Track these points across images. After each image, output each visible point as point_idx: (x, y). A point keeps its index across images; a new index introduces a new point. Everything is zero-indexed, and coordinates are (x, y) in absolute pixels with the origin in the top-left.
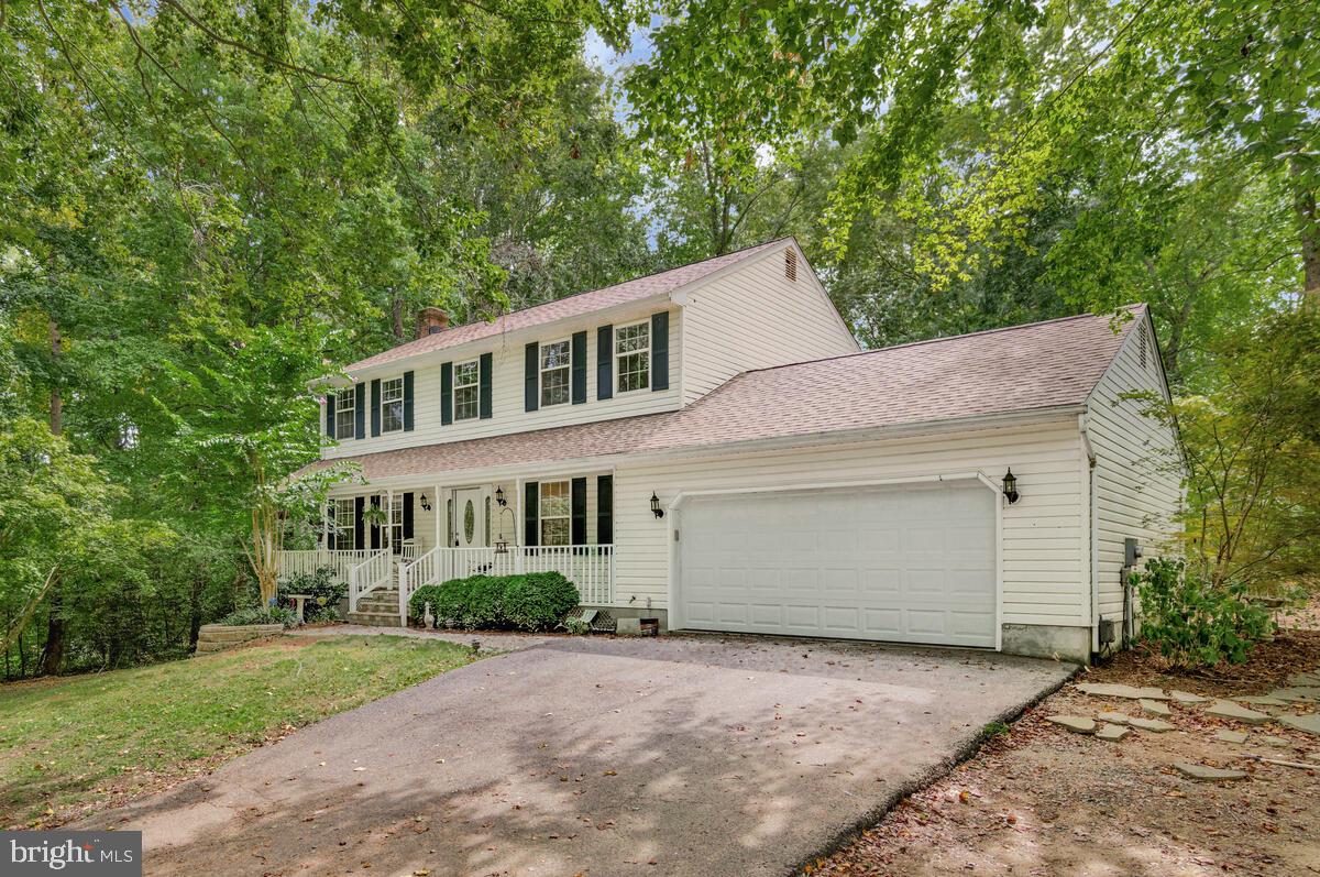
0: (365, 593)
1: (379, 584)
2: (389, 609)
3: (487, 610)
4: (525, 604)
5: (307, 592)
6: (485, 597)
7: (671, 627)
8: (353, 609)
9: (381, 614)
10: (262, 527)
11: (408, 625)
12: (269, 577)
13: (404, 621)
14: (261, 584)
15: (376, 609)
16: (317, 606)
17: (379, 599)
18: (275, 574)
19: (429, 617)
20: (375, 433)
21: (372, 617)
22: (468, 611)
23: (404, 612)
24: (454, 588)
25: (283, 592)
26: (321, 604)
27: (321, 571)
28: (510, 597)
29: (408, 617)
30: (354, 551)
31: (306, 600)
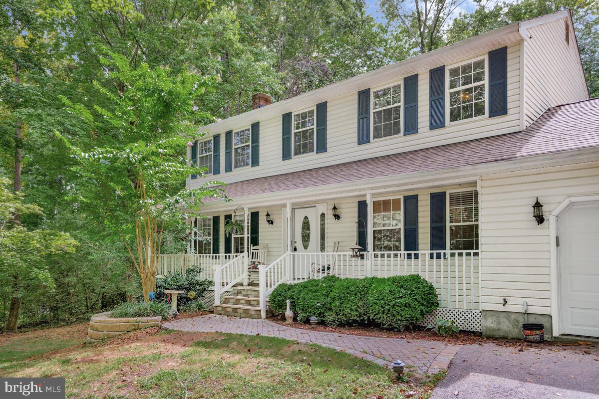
0: (227, 288)
1: (238, 280)
2: (248, 302)
3: (351, 310)
4: (394, 306)
5: (180, 288)
6: (349, 297)
7: (556, 333)
8: (217, 302)
9: (241, 306)
10: (144, 237)
11: (267, 318)
12: (149, 275)
13: (263, 314)
14: (143, 280)
15: (237, 302)
16: (188, 299)
17: (238, 293)
18: (154, 273)
19: (289, 313)
20: (229, 169)
21: (235, 310)
22: (330, 309)
23: (262, 307)
24: (315, 288)
25: (160, 287)
26: (191, 297)
27: (189, 271)
28: (378, 299)
29: (267, 311)
30: (211, 255)
31: (179, 294)
